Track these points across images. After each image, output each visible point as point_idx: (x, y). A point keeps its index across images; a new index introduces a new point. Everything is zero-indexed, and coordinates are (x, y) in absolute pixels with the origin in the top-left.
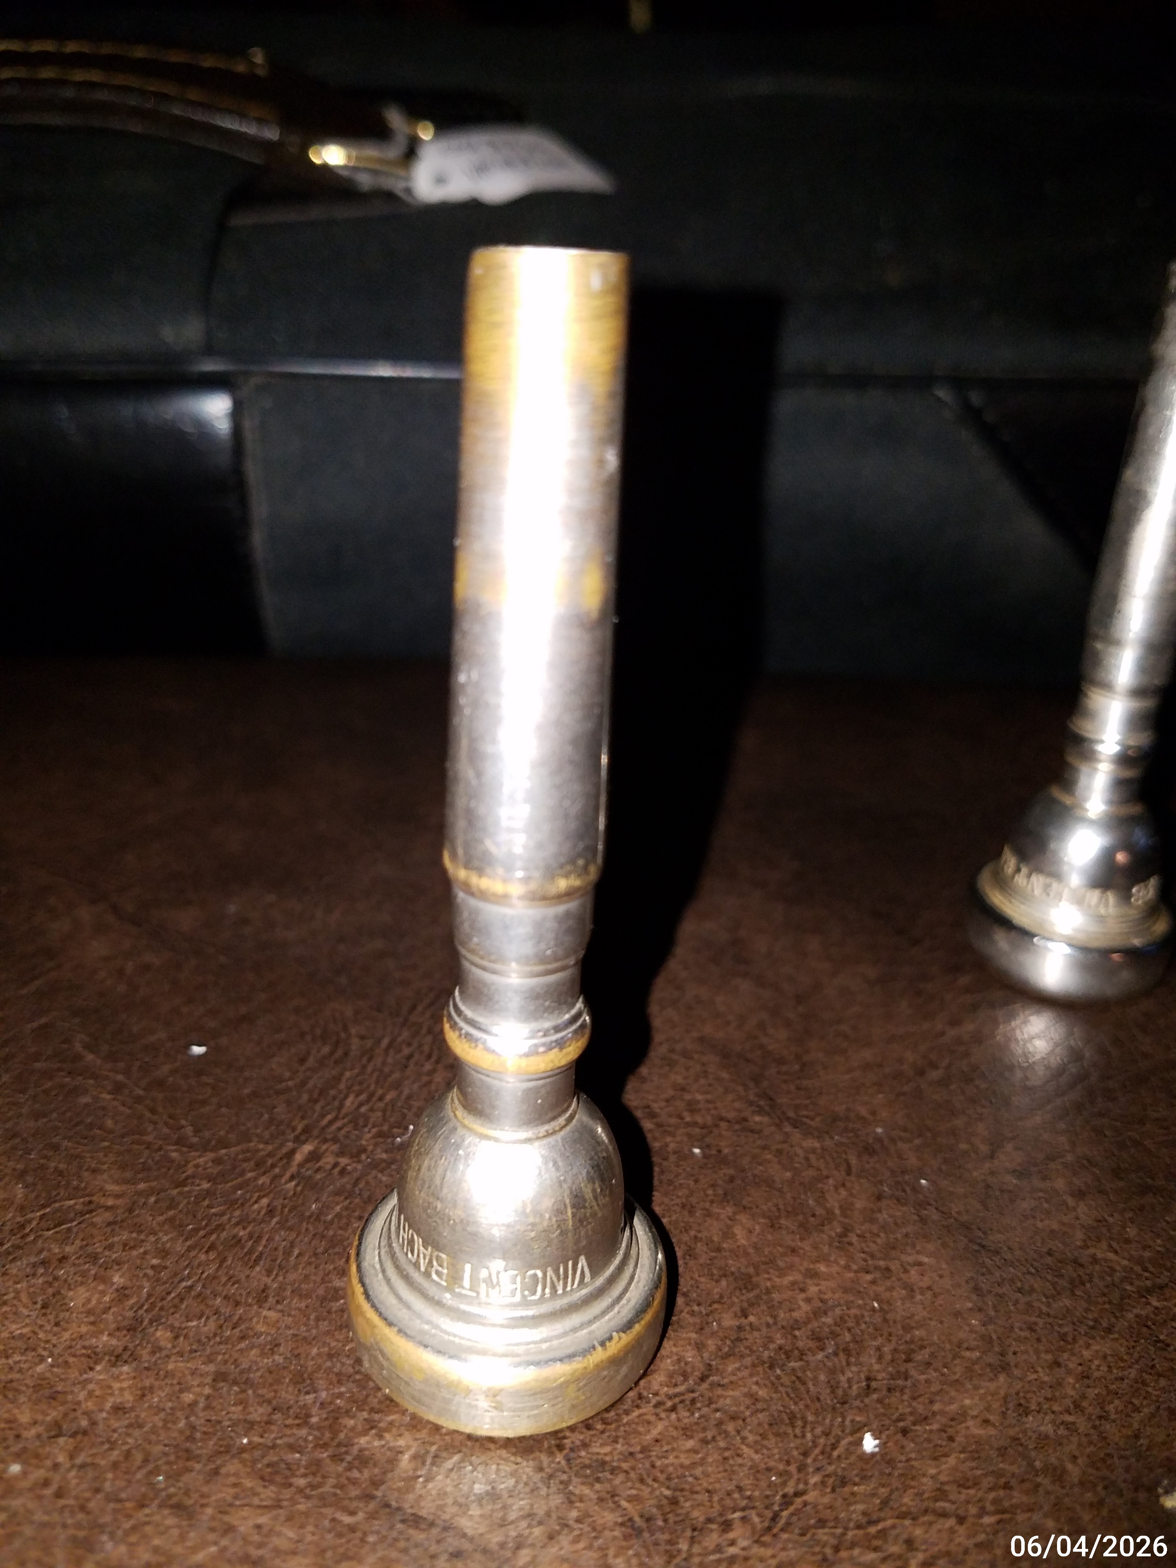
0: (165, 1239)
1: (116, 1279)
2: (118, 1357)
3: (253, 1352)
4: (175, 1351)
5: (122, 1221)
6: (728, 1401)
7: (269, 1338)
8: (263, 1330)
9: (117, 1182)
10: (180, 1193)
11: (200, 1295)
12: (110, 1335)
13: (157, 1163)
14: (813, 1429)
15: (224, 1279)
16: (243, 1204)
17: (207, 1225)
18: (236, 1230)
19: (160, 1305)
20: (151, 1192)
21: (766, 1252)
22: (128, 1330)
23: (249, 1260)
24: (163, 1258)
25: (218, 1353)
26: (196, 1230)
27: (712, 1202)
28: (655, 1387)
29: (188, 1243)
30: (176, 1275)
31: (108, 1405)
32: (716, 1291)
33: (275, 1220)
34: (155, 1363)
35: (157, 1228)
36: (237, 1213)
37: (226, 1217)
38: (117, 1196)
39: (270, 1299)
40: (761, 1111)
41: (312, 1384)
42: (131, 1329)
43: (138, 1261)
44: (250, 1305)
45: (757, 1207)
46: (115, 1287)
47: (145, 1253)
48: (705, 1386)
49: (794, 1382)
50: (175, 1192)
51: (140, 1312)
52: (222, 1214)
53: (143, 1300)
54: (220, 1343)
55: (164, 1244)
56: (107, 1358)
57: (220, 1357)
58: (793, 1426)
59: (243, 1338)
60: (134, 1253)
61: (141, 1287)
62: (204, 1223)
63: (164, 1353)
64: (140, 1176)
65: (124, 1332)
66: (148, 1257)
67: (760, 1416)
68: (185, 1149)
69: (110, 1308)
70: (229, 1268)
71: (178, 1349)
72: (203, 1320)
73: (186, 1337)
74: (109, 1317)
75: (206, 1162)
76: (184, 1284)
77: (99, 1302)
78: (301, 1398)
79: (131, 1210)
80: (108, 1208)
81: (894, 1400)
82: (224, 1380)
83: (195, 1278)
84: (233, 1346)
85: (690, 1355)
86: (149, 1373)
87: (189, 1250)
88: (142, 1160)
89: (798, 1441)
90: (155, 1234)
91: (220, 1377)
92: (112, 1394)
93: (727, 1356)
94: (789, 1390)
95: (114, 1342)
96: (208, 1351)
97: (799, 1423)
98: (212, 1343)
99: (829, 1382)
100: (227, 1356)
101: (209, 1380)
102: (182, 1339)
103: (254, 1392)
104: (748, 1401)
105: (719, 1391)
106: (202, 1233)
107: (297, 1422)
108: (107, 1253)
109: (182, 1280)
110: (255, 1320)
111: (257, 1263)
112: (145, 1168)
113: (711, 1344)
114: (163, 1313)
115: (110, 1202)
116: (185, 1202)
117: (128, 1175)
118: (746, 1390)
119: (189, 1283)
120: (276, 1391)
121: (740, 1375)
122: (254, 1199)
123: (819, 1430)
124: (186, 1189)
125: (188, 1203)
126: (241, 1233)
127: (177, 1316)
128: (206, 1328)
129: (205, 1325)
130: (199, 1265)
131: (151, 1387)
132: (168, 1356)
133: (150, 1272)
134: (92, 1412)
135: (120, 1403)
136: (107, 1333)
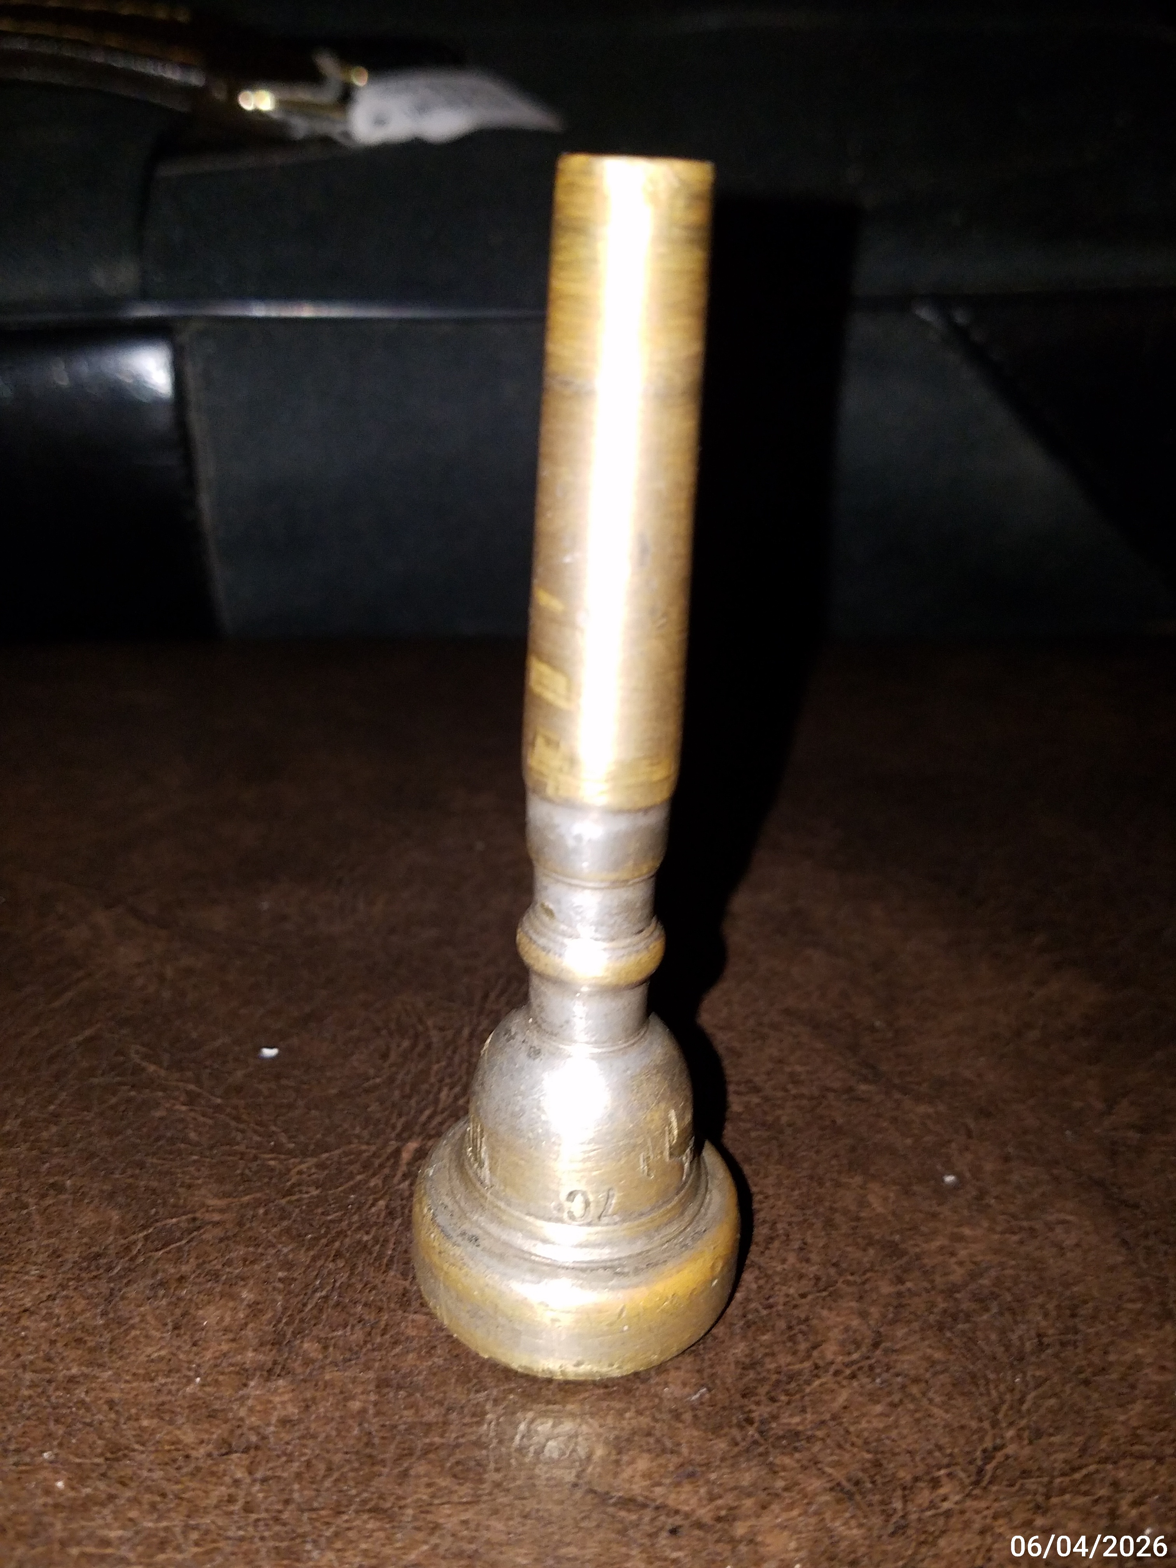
0: (285, 1250)
1: (244, 1294)
2: (270, 1371)
3: (411, 1356)
4: (328, 1361)
5: (235, 1235)
6: (906, 1366)
7: (423, 1342)
8: (414, 1334)
9: (216, 1196)
10: (289, 1202)
11: (338, 1304)
12: (255, 1350)
13: (256, 1173)
14: (996, 1387)
15: (359, 1286)
16: (359, 1208)
17: (326, 1233)
18: (358, 1236)
19: (298, 1317)
20: (258, 1203)
21: (907, 1217)
22: (273, 1344)
23: (380, 1265)
24: (289, 1270)
25: (374, 1360)
26: (316, 1239)
27: (839, 1172)
28: (829, 1357)
29: (312, 1253)
30: (307, 1286)
31: (274, 1420)
32: (865, 1260)
33: (398, 1222)
34: (311, 1374)
35: (274, 1241)
36: (356, 1218)
37: (344, 1224)
38: (222, 1211)
39: (414, 1303)
40: (865, 1080)
41: (480, 1382)
42: (277, 1343)
43: (264, 1275)
44: (394, 1310)
45: (886, 1175)
46: (245, 1303)
47: (269, 1266)
48: (878, 1352)
49: (965, 1343)
50: (283, 1202)
51: (281, 1326)
52: (340, 1220)
53: (279, 1314)
54: (373, 1350)
55: (286, 1255)
56: (258, 1373)
57: (377, 1365)
58: (977, 1386)
59: (396, 1343)
60: (257, 1267)
61: (274, 1301)
62: (323, 1231)
63: (317, 1365)
64: (241, 1188)
65: (269, 1347)
66: (272, 1270)
67: (941, 1377)
68: (283, 1157)
69: (246, 1324)
70: (361, 1274)
71: (330, 1360)
72: (349, 1328)
73: (335, 1346)
74: (249, 1333)
75: (309, 1168)
76: (318, 1295)
77: (233, 1319)
78: (472, 1396)
79: (240, 1224)
80: (216, 1224)
81: (1068, 1352)
82: (388, 1386)
83: (329, 1288)
84: (387, 1352)
85: (855, 1323)
86: (308, 1385)
87: (314, 1259)
88: (238, 1172)
89: (985, 1399)
90: (273, 1246)
91: (382, 1384)
92: (274, 1408)
93: (893, 1322)
94: (963, 1351)
95: (261, 1357)
96: (363, 1359)
97: (982, 1382)
98: (364, 1350)
99: (1000, 1341)
100: (384, 1363)
101: (371, 1387)
102: (331, 1349)
103: (422, 1395)
104: (925, 1364)
105: (894, 1357)
106: (324, 1241)
107: (475, 1420)
108: (228, 1270)
109: (315, 1291)
110: (403, 1324)
111: (389, 1266)
112: (245, 1179)
113: (874, 1311)
114: (305, 1325)
115: (217, 1217)
116: (297, 1210)
117: (228, 1187)
118: (920, 1354)
119: (324, 1293)
120: (445, 1392)
121: (912, 1339)
122: (370, 1202)
123: (1002, 1387)
124: (294, 1198)
125: (301, 1212)
126: (365, 1238)
127: (320, 1326)
128: (355, 1336)
129: (352, 1334)
130: (329, 1274)
131: (314, 1399)
132: (322, 1367)
133: (280, 1286)
134: (259, 1427)
135: (285, 1416)
136: (251, 1349)
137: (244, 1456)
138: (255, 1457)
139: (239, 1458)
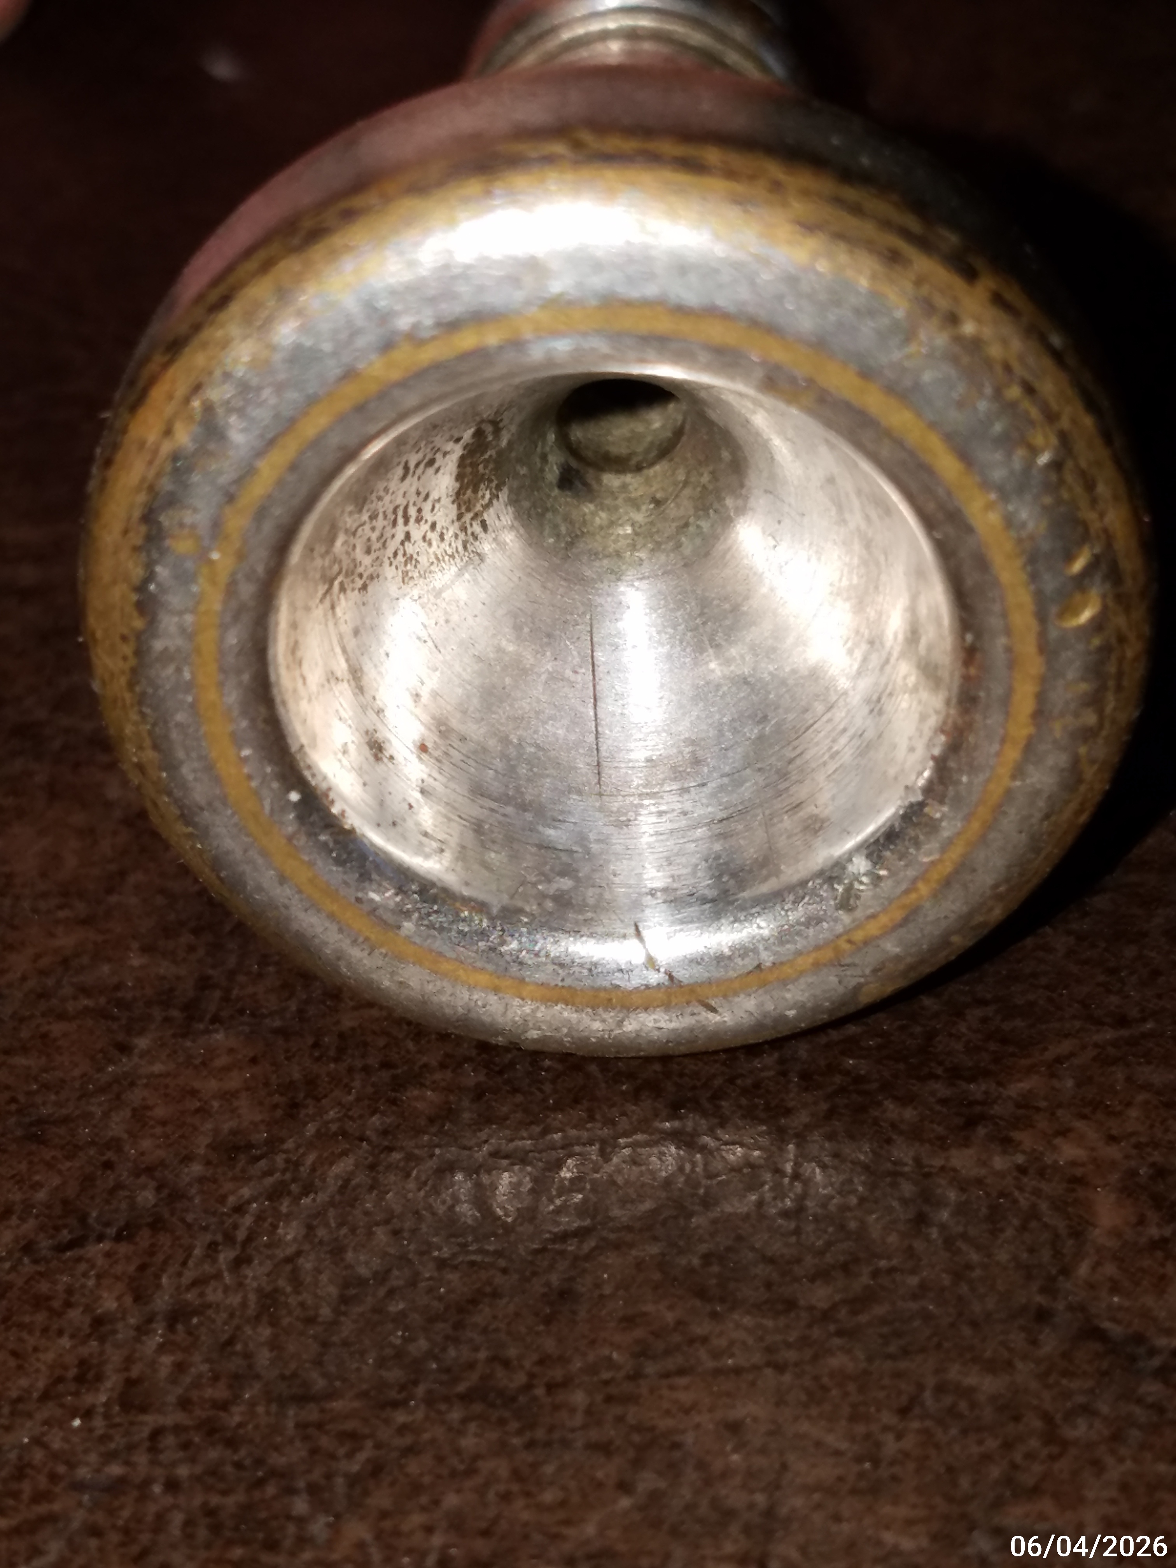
2: (188, 1008)
12: (146, 950)
31: (201, 1144)
56: (158, 1015)
65: (186, 938)
69: (123, 874)
92: (203, 1111)
95: (165, 968)
131: (311, 1082)
134: (162, 1164)
135: (234, 1133)
136: (135, 945)
137: (124, 1249)
138: (151, 1252)
139: (108, 1255)
